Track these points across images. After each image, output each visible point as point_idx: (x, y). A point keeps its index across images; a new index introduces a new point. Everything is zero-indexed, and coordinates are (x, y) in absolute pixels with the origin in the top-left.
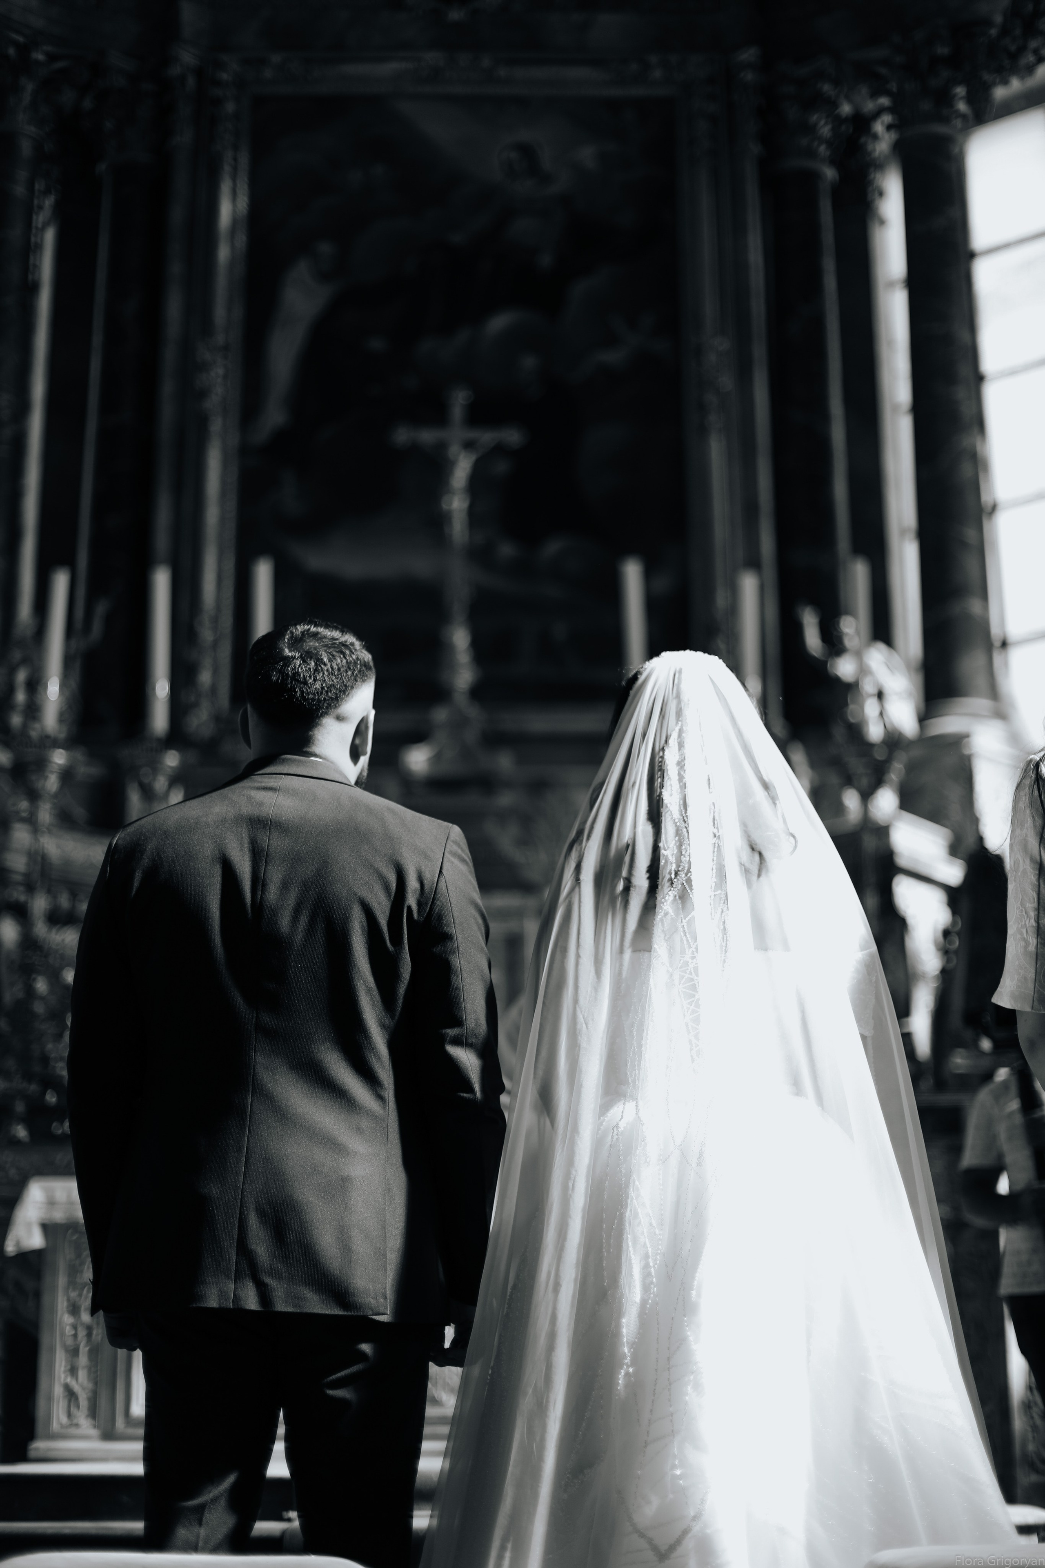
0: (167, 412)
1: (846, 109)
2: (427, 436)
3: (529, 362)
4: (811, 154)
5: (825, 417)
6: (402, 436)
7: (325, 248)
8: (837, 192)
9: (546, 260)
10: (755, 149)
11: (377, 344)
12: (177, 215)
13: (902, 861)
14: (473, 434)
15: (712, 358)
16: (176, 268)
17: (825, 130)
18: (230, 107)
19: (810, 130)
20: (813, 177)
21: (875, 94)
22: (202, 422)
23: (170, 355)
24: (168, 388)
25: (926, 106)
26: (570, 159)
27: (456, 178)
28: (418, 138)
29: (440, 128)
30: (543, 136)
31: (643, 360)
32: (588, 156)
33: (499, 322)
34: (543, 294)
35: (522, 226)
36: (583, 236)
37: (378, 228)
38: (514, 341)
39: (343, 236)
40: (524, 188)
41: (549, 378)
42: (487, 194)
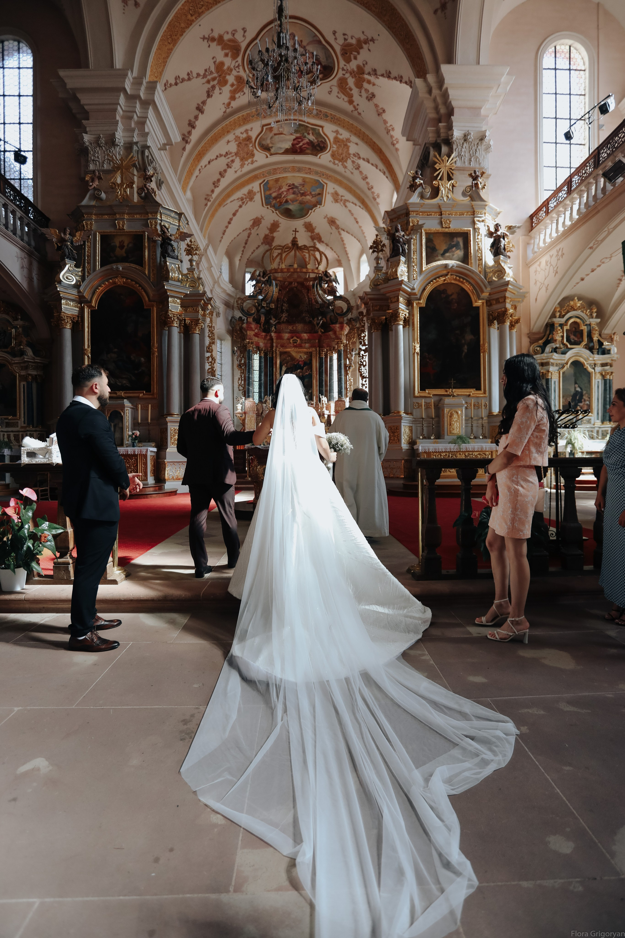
5: (323, 377)
7: (285, 364)
8: (325, 358)
9: (302, 365)
10: (318, 355)
15: (314, 374)
18: (278, 353)
26: (304, 357)
27: (295, 359)
28: (292, 355)
29: (294, 354)
30: (302, 355)
31: (309, 374)
32: (305, 356)
33: (299, 371)
34: (302, 368)
35: (300, 363)
36: (305, 363)
37: (289, 363)
38: (300, 372)
39: (287, 363)
40: (300, 359)
41: (302, 375)
42: (298, 360)
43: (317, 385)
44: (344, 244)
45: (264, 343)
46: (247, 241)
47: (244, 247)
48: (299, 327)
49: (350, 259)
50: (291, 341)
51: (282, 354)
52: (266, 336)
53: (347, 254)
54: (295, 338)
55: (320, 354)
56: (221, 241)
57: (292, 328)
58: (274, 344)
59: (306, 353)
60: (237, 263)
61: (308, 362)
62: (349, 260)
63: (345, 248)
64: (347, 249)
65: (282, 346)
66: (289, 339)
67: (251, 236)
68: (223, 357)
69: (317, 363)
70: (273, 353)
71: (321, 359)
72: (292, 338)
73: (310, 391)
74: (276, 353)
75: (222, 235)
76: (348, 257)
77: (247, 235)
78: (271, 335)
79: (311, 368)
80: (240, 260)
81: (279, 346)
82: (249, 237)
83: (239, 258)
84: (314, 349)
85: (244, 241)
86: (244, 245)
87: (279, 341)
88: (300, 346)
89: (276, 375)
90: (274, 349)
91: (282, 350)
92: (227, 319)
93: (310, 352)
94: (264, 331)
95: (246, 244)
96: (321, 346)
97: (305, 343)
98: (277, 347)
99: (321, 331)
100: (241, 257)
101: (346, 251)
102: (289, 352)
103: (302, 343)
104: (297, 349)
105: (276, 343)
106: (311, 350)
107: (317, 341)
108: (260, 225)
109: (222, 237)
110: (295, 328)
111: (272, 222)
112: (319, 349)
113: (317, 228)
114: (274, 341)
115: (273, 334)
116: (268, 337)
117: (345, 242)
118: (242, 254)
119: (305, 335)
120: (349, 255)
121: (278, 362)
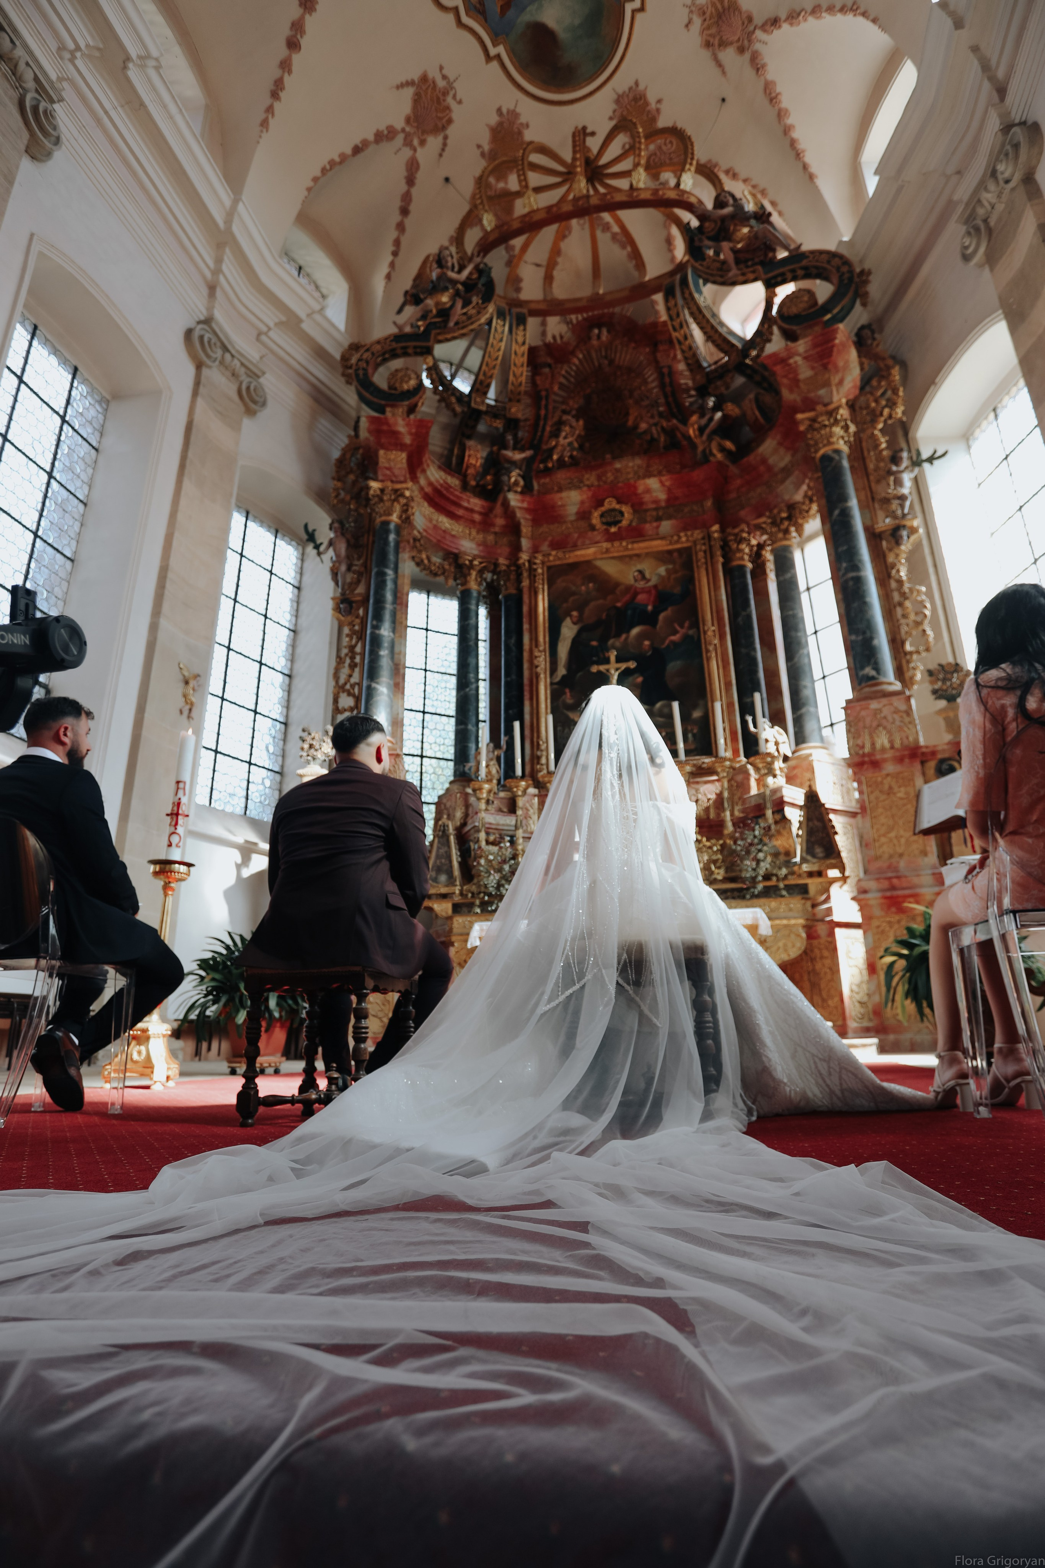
0: (526, 673)
1: (754, 542)
2: (602, 668)
3: (647, 643)
4: (742, 559)
5: (754, 649)
6: (594, 669)
7: (575, 613)
8: (753, 572)
9: (650, 608)
10: (721, 560)
11: (594, 643)
12: (525, 609)
13: (786, 799)
14: (619, 665)
15: (710, 633)
16: (526, 626)
17: (747, 550)
18: (540, 571)
19: (740, 551)
20: (742, 568)
21: (762, 535)
22: (537, 676)
23: (526, 655)
24: (526, 666)
25: (780, 535)
26: (656, 572)
27: (617, 584)
28: (603, 573)
29: (611, 568)
30: (646, 566)
31: (686, 637)
32: (662, 570)
33: (635, 631)
34: (650, 619)
35: (641, 597)
36: (663, 598)
37: (592, 605)
38: (641, 637)
39: (580, 609)
40: (641, 584)
41: (653, 647)
42: (628, 588)
43: (728, 685)
44: (781, 114)
45: (483, 544)
46: (407, 198)
47: (401, 227)
48: (629, 465)
49: (813, 169)
50: (596, 520)
51: (554, 573)
52: (487, 514)
53: (798, 155)
54: (610, 503)
55: (728, 554)
56: (264, 124)
57: (599, 478)
58: (525, 543)
59: (663, 557)
60: (379, 285)
61: (677, 590)
62: (811, 177)
63: (787, 130)
64: (795, 135)
65: (558, 545)
66: (584, 515)
67: (420, 176)
68: (302, 607)
69: (717, 588)
70: (519, 575)
71: (734, 575)
72: (600, 503)
73: (697, 714)
74: (532, 572)
75: (268, 101)
76: (805, 167)
77: (402, 173)
78: (506, 504)
79: (692, 615)
80: (388, 277)
81: (545, 547)
82: (410, 181)
83: (384, 269)
84: (698, 534)
85: (398, 203)
86: (397, 217)
87: (545, 528)
88: (636, 533)
89: (532, 658)
90: (524, 557)
91: (555, 557)
92: (319, 452)
93: (679, 551)
94: (481, 492)
95: (405, 211)
96: (728, 521)
97: (659, 519)
98: (535, 550)
99: (722, 449)
100: (392, 265)
101: (793, 143)
102: (588, 563)
103: (643, 521)
104: (618, 549)
105: (532, 538)
106: (684, 541)
107: (709, 503)
108: (451, 131)
109: (270, 110)
110: (610, 476)
111: (494, 119)
112: (722, 530)
113: (663, 107)
114: (526, 529)
115: (514, 499)
116: (500, 522)
117: (785, 102)
118: (395, 254)
119: (653, 483)
120: (808, 158)
121: (542, 605)
